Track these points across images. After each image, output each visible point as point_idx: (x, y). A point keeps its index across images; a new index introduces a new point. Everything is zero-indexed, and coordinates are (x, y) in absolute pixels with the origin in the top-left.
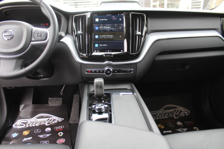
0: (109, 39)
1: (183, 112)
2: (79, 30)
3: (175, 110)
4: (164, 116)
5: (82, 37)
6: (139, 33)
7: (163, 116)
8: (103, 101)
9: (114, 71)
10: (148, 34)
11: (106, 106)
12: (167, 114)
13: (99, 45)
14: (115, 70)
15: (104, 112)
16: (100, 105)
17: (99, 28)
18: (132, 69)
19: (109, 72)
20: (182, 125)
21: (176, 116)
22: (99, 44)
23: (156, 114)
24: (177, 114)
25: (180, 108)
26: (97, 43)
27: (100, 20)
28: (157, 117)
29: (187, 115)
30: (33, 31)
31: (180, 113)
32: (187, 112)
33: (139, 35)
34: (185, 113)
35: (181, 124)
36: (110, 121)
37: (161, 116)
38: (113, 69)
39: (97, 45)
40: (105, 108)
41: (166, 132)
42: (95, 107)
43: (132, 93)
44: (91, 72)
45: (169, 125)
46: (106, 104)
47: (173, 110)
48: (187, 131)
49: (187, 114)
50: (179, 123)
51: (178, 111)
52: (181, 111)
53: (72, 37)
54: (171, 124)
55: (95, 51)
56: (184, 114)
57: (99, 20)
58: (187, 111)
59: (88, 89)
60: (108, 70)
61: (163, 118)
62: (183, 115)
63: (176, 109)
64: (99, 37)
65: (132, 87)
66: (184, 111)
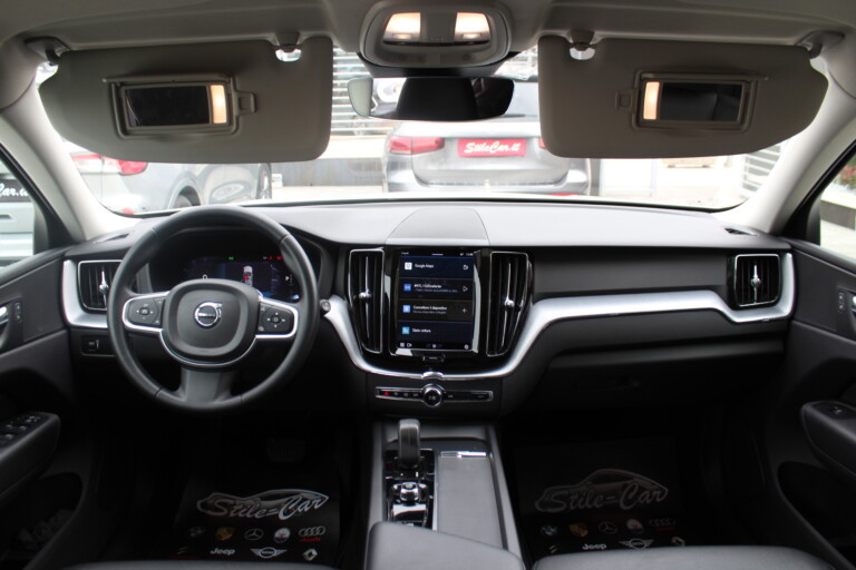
0: (436, 316)
1: (647, 493)
2: (364, 291)
3: (625, 486)
4: (591, 502)
5: (370, 308)
6: (509, 302)
7: (588, 500)
8: (417, 475)
9: (444, 396)
10: (534, 303)
11: (423, 486)
12: (602, 497)
13: (411, 331)
14: (449, 393)
15: (417, 501)
16: (410, 484)
17: (413, 288)
18: (491, 393)
19: (434, 398)
20: (640, 530)
21: (627, 502)
22: (411, 327)
23: (570, 495)
24: (630, 496)
25: (640, 480)
26: (406, 326)
27: (417, 266)
28: (571, 504)
29: (658, 500)
30: (263, 309)
31: (638, 494)
32: (659, 492)
33: (509, 308)
34: (655, 493)
35: (640, 526)
36: (429, 525)
37: (582, 499)
38: (442, 391)
39: (406, 331)
40: (421, 490)
41: (591, 547)
42: (400, 488)
43: (484, 454)
44: (391, 394)
45: (604, 526)
46: (423, 482)
47: (619, 484)
48: (653, 546)
49: (661, 496)
50: (632, 524)
51: (632, 489)
52: (642, 489)
53: (346, 302)
54: (610, 526)
55: (402, 344)
56: (650, 497)
57: (413, 266)
58: (661, 489)
59: (384, 437)
60: (432, 393)
61: (589, 507)
62: (648, 502)
63: (628, 482)
64: (412, 309)
65: (487, 434)
66: (650, 489)
